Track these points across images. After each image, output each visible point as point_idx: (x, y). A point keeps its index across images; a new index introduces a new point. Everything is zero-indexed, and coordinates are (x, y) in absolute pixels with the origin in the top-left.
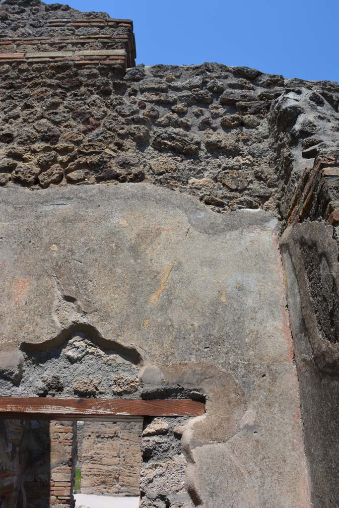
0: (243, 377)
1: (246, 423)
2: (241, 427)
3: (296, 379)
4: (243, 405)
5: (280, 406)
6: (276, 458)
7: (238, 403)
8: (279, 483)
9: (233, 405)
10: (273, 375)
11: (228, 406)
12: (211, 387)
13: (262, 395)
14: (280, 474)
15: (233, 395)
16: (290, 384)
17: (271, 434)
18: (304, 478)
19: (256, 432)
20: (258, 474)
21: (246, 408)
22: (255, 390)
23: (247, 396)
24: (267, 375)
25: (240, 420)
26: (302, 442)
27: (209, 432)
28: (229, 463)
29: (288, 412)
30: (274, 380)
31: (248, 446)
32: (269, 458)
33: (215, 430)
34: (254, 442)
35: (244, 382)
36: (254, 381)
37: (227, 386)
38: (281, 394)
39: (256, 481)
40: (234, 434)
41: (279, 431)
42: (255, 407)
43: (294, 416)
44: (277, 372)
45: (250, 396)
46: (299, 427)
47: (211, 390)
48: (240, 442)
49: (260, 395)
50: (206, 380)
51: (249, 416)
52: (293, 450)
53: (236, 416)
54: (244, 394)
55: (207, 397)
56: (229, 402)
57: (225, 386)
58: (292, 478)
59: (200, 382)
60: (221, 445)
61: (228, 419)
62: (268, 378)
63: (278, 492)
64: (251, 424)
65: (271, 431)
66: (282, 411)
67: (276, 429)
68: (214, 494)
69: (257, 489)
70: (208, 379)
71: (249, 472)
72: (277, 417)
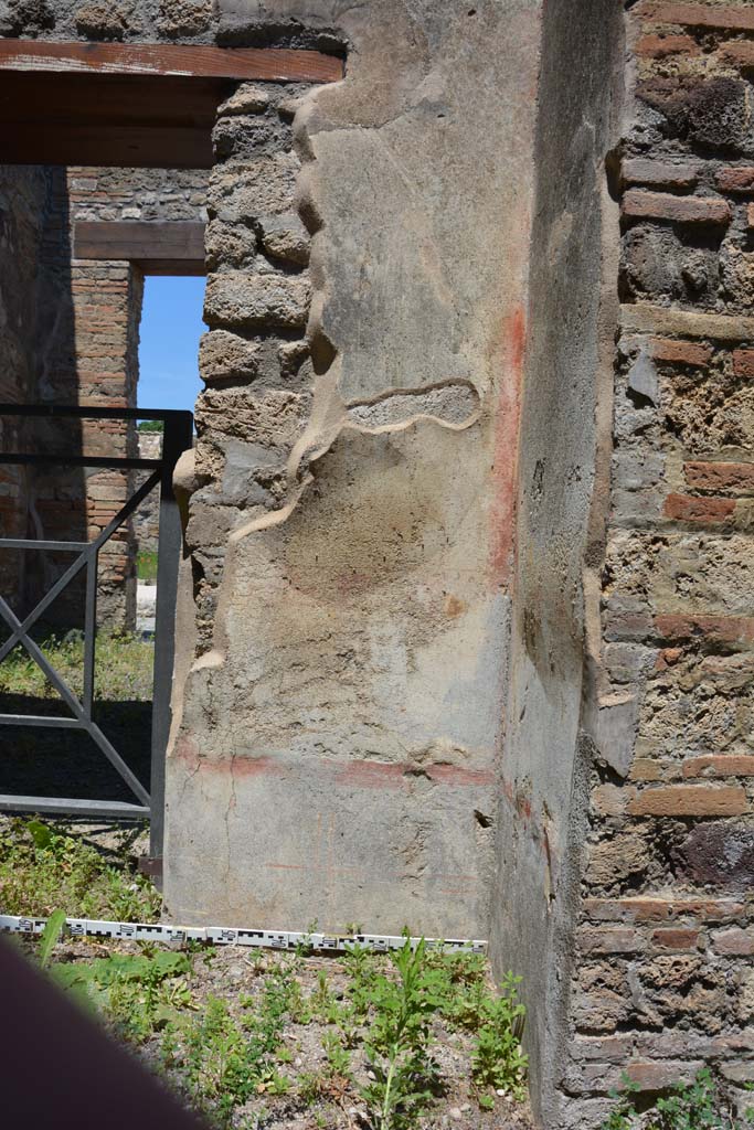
0: (428, 10)
1: (425, 96)
2: (414, 103)
3: (537, 25)
4: (421, 64)
5: (497, 73)
6: (477, 163)
7: (412, 60)
8: (475, 207)
9: (402, 62)
10: (492, 13)
11: (390, 63)
12: (360, 26)
13: (463, 49)
14: (480, 191)
15: (403, 43)
16: (524, 34)
17: (470, 122)
18: (526, 202)
19: (440, 116)
20: (438, 188)
21: (427, 70)
22: (449, 37)
23: (431, 48)
24: (479, 12)
25: (412, 90)
26: (532, 141)
27: (347, 108)
28: (382, 164)
29: (512, 85)
30: (492, 22)
31: (424, 138)
32: (461, 162)
33: (361, 104)
34: (437, 134)
35: (428, 21)
36: (450, 21)
37: (393, 25)
38: (503, 52)
39: (430, 199)
40: (398, 114)
41: (488, 118)
42: (445, 70)
43: (523, 93)
44: (500, 9)
45: (438, 48)
46: (530, 114)
47: (358, 32)
48: (408, 130)
49: (459, 49)
50: (351, 11)
51: (432, 85)
52: (512, 153)
53: (404, 83)
54: (425, 44)
55: (350, 46)
56: (394, 56)
57: (388, 24)
58: (501, 200)
59: (339, 15)
60: (370, 132)
61: (388, 87)
62: (479, 18)
63: (471, 221)
64: (434, 99)
65: (472, 116)
66: (501, 83)
67: (482, 113)
68: (347, 213)
69: (431, 212)
70: (356, 10)
71: (419, 184)
72: (488, 93)
